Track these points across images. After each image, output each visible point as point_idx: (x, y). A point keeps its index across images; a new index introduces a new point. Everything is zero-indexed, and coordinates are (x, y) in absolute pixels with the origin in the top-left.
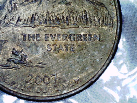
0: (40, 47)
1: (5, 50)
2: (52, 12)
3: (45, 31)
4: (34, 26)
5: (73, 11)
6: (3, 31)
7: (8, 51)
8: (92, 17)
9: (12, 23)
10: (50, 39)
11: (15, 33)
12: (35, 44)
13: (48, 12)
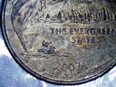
0: (65, 39)
1: (36, 42)
2: (76, 10)
3: (70, 26)
4: (60, 22)
5: (93, 9)
6: (34, 26)
7: (39, 43)
8: (110, 14)
9: (42, 20)
10: (74, 32)
11: (45, 28)
12: (61, 37)
13: (72, 10)
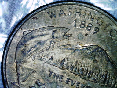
0: (60, 86)
1: (31, 78)
2: (80, 62)
3: (69, 76)
4: (61, 68)
5: (97, 69)
6: (35, 62)
7: (33, 79)
8: (110, 79)
9: (45, 59)
10: (70, 83)
11: (45, 68)
12: (56, 83)
13: (77, 62)
